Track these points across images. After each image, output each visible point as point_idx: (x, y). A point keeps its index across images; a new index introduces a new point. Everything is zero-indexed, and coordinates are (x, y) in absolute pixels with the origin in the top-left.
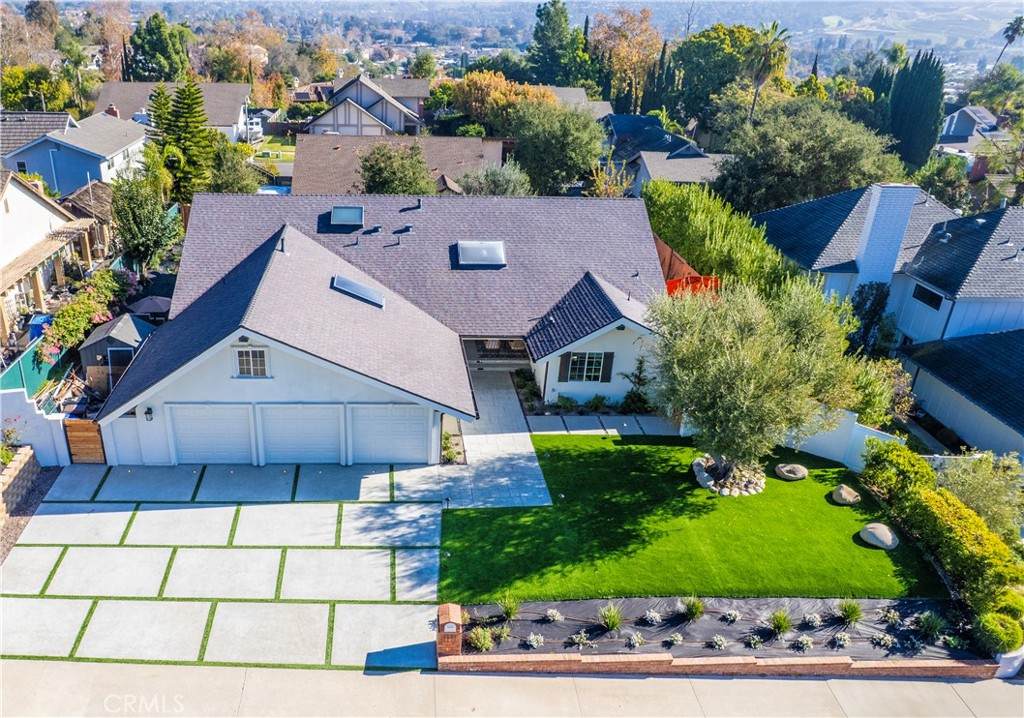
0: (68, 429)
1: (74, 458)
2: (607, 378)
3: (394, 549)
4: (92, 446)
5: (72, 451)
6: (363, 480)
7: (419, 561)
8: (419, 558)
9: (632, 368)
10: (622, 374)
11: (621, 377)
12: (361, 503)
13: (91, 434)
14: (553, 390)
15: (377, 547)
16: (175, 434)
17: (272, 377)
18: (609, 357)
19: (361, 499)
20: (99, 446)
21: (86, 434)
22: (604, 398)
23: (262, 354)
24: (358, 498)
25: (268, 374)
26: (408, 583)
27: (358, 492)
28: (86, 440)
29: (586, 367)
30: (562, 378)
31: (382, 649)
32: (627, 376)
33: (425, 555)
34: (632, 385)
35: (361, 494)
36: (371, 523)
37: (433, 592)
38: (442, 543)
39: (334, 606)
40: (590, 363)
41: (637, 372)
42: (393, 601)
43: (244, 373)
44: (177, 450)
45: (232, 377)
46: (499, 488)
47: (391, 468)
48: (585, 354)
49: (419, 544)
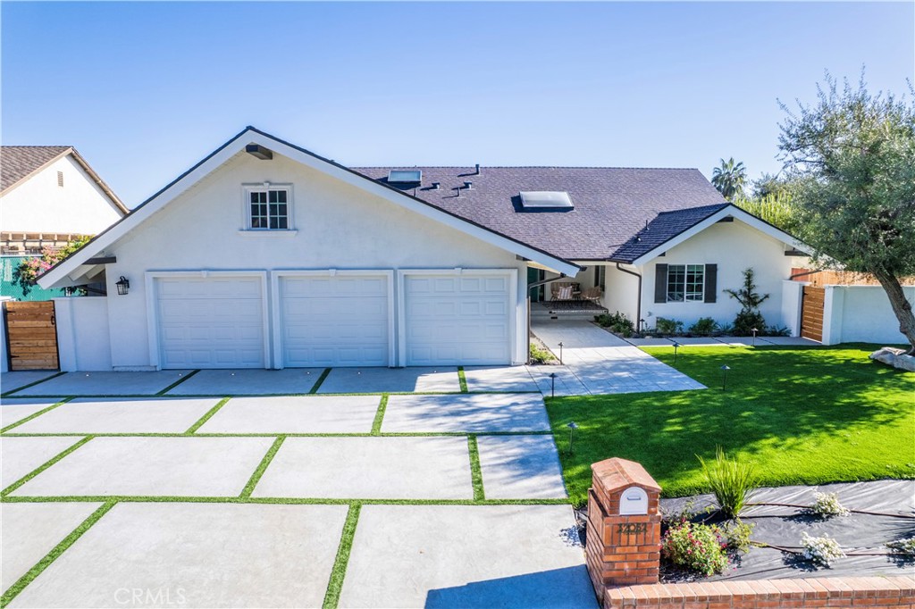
0: (9, 315)
1: (14, 362)
2: (711, 298)
3: (473, 436)
4: (41, 343)
5: (13, 350)
6: (420, 378)
7: (519, 446)
8: (519, 443)
9: (739, 284)
10: (729, 291)
11: (729, 294)
12: (416, 394)
13: (42, 324)
14: (650, 314)
15: (444, 434)
16: (159, 324)
17: (295, 229)
18: (712, 269)
19: (416, 391)
20: (51, 342)
21: (36, 323)
22: (712, 321)
23: (283, 195)
24: (413, 390)
25: (289, 225)
26: (504, 474)
27: (414, 385)
28: (35, 333)
29: (686, 283)
30: (659, 298)
31: (465, 584)
32: (735, 295)
33: (528, 440)
34: (741, 306)
35: (417, 387)
36: (434, 410)
37: (556, 484)
38: (553, 427)
39: (359, 507)
40: (691, 279)
41: (745, 289)
42: (480, 499)
43: (258, 223)
44: (162, 347)
45: (242, 230)
46: (619, 379)
47: (460, 368)
48: (684, 267)
49: (514, 430)
